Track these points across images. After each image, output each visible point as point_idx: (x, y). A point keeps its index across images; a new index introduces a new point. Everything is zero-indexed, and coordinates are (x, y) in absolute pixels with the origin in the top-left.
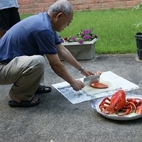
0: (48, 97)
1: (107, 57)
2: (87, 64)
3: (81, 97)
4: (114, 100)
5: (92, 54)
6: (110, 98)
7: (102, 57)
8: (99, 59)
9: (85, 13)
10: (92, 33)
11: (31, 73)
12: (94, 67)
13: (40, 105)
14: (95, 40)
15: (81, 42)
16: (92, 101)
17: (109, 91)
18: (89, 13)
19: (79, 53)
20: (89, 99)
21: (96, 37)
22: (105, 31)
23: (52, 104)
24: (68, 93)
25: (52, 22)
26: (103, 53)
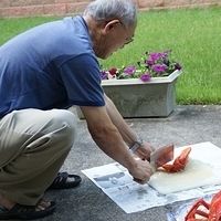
0: (72, 197)
1: (203, 111)
2: (159, 125)
3: (145, 197)
4: (217, 206)
5: (169, 104)
6: (208, 202)
7: (191, 110)
8: (185, 115)
9: (155, 15)
10: (169, 59)
11: (45, 146)
12: (174, 133)
13: (55, 215)
14: (176, 74)
15: (145, 78)
16: (169, 208)
17: (207, 186)
18: (163, 15)
19: (141, 101)
20: (163, 202)
21: (178, 67)
22: (198, 54)
23: (81, 214)
24: (116, 188)
25: (93, 38)
26: (194, 102)
